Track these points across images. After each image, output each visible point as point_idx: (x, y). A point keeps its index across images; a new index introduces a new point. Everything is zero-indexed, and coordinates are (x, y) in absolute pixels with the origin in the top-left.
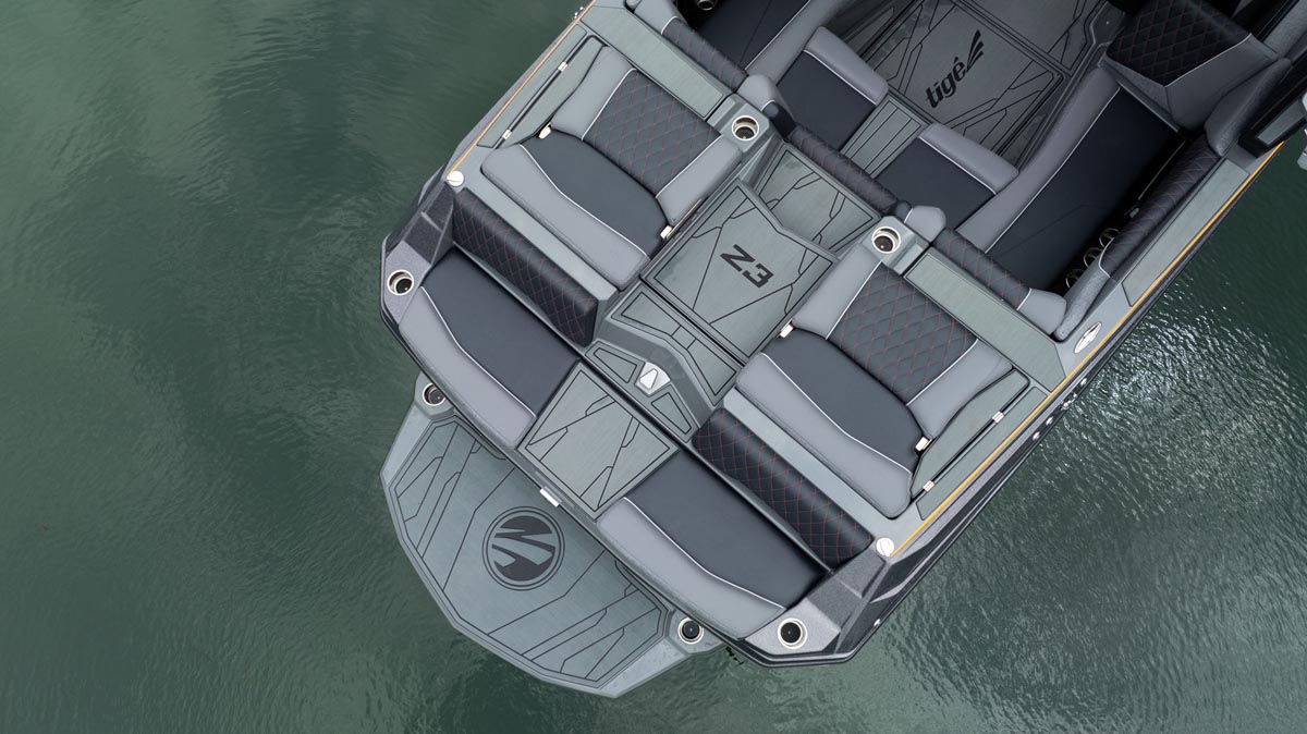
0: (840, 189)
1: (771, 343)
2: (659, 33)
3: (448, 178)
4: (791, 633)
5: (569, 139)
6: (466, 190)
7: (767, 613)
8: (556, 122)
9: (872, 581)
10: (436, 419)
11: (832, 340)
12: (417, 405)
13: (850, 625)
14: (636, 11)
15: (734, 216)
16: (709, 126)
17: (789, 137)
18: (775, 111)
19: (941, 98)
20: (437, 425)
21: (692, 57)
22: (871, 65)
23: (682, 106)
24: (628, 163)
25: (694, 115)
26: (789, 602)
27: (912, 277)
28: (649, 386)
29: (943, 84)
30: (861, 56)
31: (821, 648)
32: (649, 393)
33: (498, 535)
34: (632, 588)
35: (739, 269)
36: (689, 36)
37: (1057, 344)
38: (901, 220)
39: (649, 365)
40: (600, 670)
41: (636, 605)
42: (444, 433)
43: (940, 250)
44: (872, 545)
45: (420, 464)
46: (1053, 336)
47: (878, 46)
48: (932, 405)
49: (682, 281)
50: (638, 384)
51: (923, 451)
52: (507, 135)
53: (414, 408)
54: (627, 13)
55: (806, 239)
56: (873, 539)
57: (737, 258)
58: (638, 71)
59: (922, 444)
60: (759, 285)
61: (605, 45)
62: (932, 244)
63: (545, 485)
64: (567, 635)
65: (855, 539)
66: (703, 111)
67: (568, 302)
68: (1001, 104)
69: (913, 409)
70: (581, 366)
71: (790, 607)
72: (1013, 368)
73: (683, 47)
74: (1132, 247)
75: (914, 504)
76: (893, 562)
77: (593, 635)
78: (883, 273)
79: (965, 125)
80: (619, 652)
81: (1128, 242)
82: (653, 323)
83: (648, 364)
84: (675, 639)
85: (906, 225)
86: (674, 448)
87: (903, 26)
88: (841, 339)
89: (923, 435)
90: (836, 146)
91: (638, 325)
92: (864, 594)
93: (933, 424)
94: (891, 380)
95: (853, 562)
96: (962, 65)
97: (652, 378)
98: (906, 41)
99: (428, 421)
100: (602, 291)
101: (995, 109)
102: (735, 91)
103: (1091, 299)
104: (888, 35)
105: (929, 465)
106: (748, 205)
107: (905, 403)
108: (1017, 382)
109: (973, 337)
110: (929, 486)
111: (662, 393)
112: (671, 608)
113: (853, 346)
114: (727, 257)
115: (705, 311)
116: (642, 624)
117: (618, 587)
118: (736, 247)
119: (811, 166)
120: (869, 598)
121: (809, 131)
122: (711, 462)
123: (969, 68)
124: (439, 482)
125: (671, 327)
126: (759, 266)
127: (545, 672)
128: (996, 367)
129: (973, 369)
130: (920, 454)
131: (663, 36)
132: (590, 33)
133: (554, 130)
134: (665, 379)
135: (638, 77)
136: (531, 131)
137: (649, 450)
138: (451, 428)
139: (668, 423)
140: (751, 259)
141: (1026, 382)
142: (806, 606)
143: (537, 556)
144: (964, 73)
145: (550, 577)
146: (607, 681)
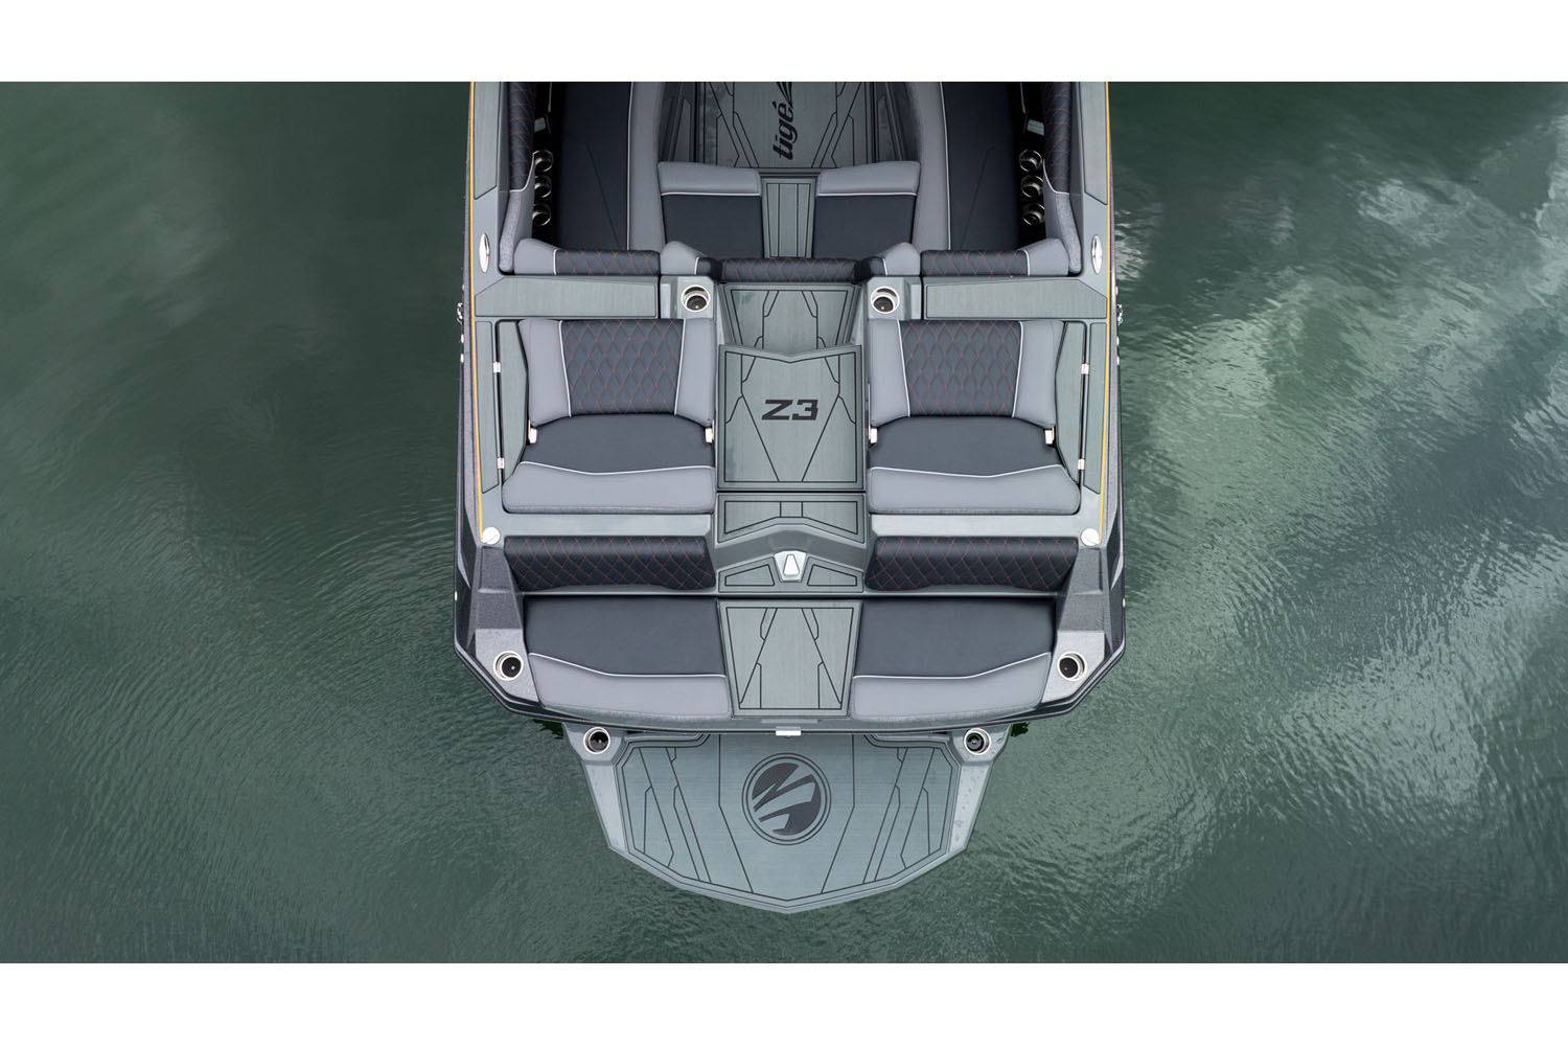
0: (800, 288)
1: (869, 456)
2: (552, 275)
3: (484, 541)
4: (1069, 667)
5: (561, 423)
6: (507, 539)
7: (1041, 667)
8: (536, 418)
9: (1100, 572)
10: (616, 761)
11: (915, 413)
12: (589, 762)
13: (1108, 624)
14: (516, 271)
15: (744, 378)
16: (666, 320)
17: (723, 278)
18: (707, 266)
19: (790, 146)
20: (620, 765)
21: (598, 274)
22: (710, 162)
23: (631, 321)
24: (629, 404)
25: (646, 321)
26: (1048, 647)
27: (931, 313)
28: (795, 571)
29: (781, 132)
30: (695, 161)
31: (1101, 657)
32: (799, 578)
33: (757, 808)
34: (902, 751)
35: (787, 418)
36: (580, 259)
37: (1080, 278)
38: (882, 275)
39: (779, 557)
40: (935, 837)
41: (916, 763)
42: (633, 765)
43: (931, 276)
44: (1080, 544)
45: (637, 809)
46: (1071, 274)
47: (701, 142)
48: (1032, 400)
49: (750, 467)
50: (784, 578)
51: (1054, 441)
52: (501, 463)
53: (589, 768)
54: (511, 279)
55: (811, 351)
56: (1074, 540)
57: (777, 409)
58: (565, 321)
59: (1049, 437)
60: (813, 417)
61: (518, 321)
62: (922, 276)
63: (774, 726)
64: (885, 835)
65: (1062, 551)
66: (651, 312)
67: (679, 559)
68: (842, 116)
69: (1020, 415)
70: (723, 605)
71: (1052, 649)
72: (1065, 322)
73: (584, 271)
74: (1066, 157)
75: (1083, 487)
76: (1105, 545)
77: (905, 816)
78: (908, 329)
79: (829, 155)
80: (937, 811)
81: (1061, 155)
82: (757, 516)
83: (777, 556)
84: (971, 759)
85: (888, 276)
86: (857, 605)
87: (707, 109)
88: (921, 408)
89: (1044, 430)
90: (759, 256)
91: (746, 531)
92: (1101, 588)
93: (1045, 414)
94: (987, 407)
95: (1075, 570)
96: (782, 105)
97: (792, 564)
98: (721, 120)
99: (611, 768)
100: (699, 526)
101: (841, 123)
102: (659, 275)
103: (1072, 222)
104: (702, 125)
105: (1068, 448)
106: (748, 361)
107: (1010, 416)
108: (1075, 331)
109: (1015, 323)
110: (1081, 464)
111: (809, 569)
112: (945, 739)
113: (936, 406)
114: (768, 416)
115: (790, 473)
116: (935, 773)
117: (890, 760)
118: (768, 402)
119: (761, 287)
120: (1108, 587)
121: (735, 260)
122: (899, 590)
123: (791, 104)
124: (667, 809)
125: (774, 509)
126: (800, 402)
127: (893, 879)
128: (1051, 334)
129: (1037, 346)
130: (1055, 445)
131: (558, 274)
132: (496, 320)
133: (539, 427)
134: (801, 556)
135: (572, 326)
136: (521, 444)
137: (839, 623)
138: (636, 756)
139: (834, 589)
140: (788, 403)
141: (1082, 325)
142: (1063, 636)
143: (803, 795)
144: (790, 110)
145: (829, 801)
146: (949, 841)
